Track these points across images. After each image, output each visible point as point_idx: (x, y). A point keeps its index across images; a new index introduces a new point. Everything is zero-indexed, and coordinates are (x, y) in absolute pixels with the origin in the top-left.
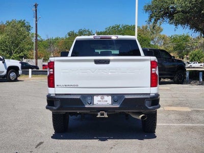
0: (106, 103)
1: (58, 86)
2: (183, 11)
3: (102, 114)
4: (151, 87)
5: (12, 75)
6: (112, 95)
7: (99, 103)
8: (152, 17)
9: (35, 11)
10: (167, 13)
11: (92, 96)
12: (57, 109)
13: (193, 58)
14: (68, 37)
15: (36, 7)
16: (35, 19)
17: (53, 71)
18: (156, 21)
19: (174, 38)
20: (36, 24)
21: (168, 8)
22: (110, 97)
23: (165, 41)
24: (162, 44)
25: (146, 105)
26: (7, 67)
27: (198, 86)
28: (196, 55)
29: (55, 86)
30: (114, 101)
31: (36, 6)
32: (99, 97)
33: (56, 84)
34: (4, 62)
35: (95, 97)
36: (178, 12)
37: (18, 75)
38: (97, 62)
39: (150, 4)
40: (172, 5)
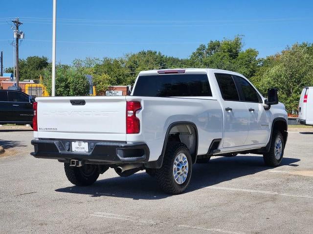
0: (83, 150)
4: (127, 133)
6: (89, 142)
11: (70, 141)
22: (87, 144)
25: (118, 155)
29: (38, 129)
30: (91, 148)
32: (77, 143)
33: (39, 126)
35: (73, 143)
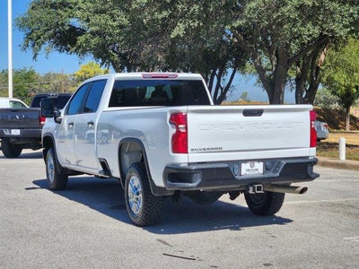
0: (257, 172)
1: (192, 150)
3: (259, 189)
4: (311, 147)
6: (265, 161)
7: (248, 173)
11: (239, 162)
12: (198, 186)
17: (186, 128)
22: (261, 164)
29: (189, 151)
30: (266, 169)
32: (248, 165)
33: (190, 147)
35: (243, 165)
38: (247, 113)
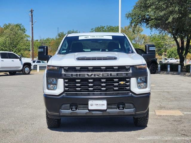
2: (156, 19)
5: (27, 69)
8: (132, 23)
9: (31, 16)
10: (144, 19)
13: (170, 55)
14: (58, 37)
15: (32, 13)
16: (31, 23)
18: (135, 26)
19: (153, 37)
20: (32, 28)
21: (144, 16)
23: (145, 40)
24: (143, 42)
26: (23, 63)
27: (166, 75)
28: (173, 53)
31: (32, 11)
34: (20, 60)
36: (152, 19)
37: (30, 70)
39: (131, 12)
40: (148, 13)
